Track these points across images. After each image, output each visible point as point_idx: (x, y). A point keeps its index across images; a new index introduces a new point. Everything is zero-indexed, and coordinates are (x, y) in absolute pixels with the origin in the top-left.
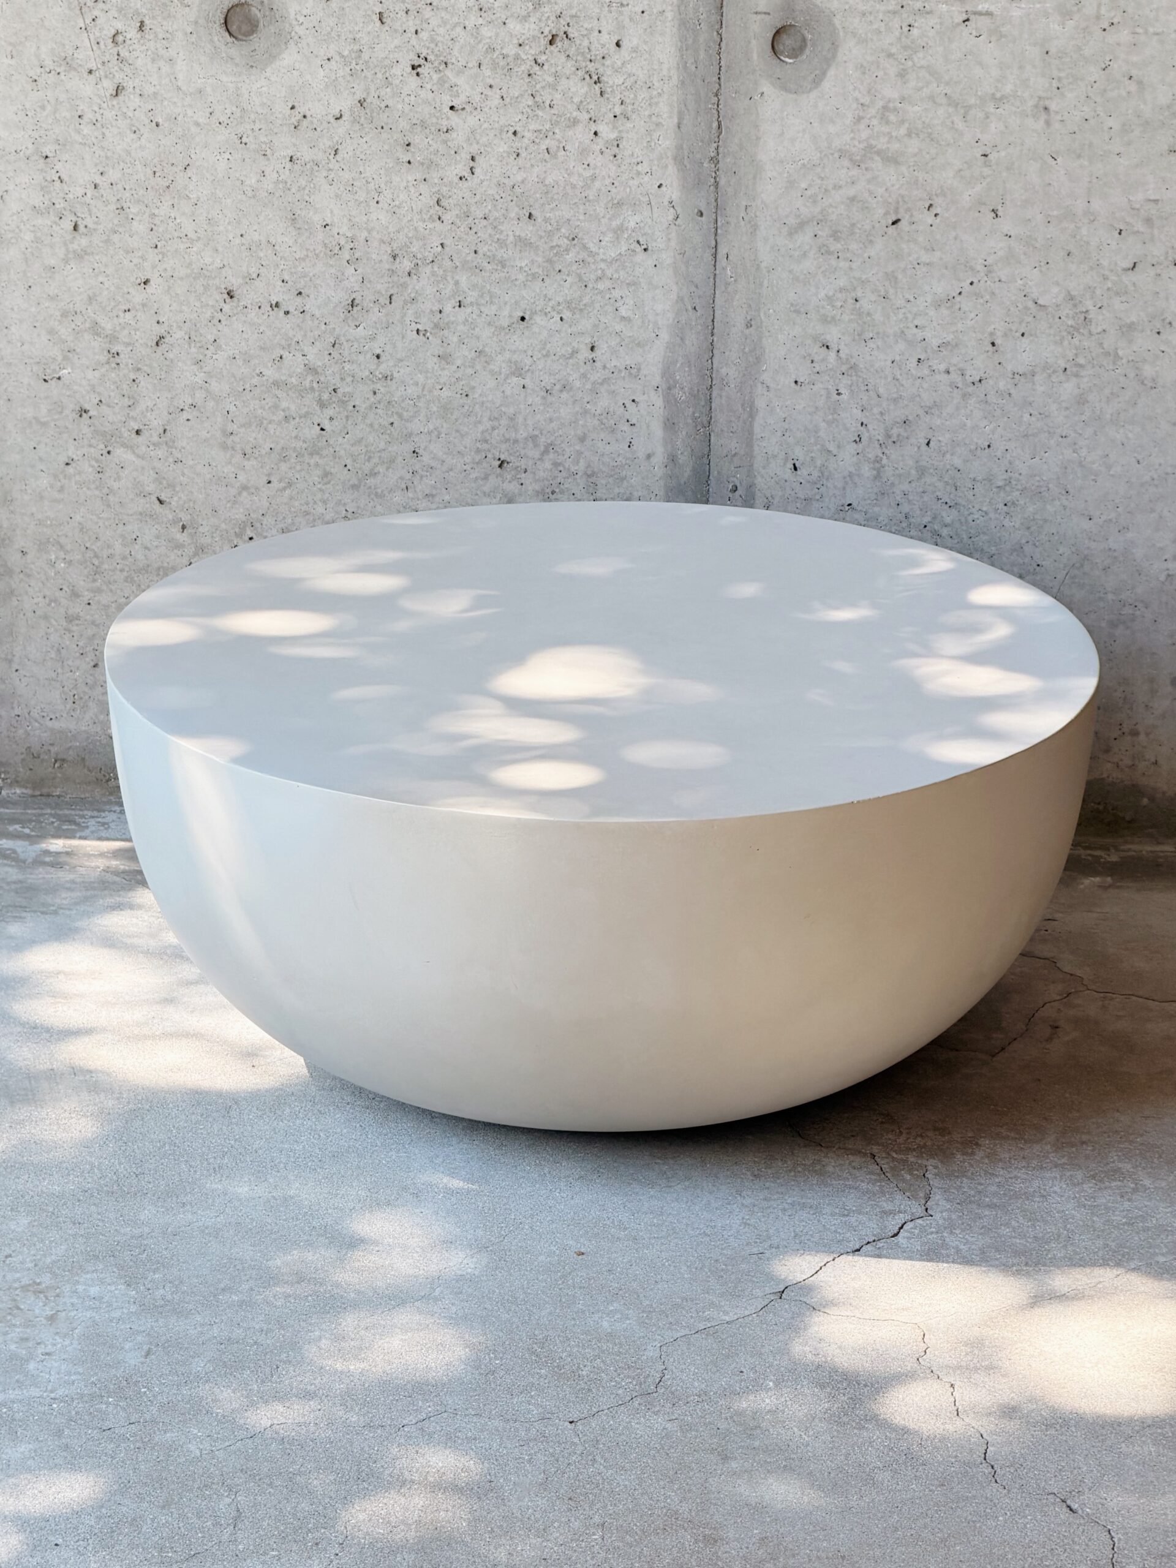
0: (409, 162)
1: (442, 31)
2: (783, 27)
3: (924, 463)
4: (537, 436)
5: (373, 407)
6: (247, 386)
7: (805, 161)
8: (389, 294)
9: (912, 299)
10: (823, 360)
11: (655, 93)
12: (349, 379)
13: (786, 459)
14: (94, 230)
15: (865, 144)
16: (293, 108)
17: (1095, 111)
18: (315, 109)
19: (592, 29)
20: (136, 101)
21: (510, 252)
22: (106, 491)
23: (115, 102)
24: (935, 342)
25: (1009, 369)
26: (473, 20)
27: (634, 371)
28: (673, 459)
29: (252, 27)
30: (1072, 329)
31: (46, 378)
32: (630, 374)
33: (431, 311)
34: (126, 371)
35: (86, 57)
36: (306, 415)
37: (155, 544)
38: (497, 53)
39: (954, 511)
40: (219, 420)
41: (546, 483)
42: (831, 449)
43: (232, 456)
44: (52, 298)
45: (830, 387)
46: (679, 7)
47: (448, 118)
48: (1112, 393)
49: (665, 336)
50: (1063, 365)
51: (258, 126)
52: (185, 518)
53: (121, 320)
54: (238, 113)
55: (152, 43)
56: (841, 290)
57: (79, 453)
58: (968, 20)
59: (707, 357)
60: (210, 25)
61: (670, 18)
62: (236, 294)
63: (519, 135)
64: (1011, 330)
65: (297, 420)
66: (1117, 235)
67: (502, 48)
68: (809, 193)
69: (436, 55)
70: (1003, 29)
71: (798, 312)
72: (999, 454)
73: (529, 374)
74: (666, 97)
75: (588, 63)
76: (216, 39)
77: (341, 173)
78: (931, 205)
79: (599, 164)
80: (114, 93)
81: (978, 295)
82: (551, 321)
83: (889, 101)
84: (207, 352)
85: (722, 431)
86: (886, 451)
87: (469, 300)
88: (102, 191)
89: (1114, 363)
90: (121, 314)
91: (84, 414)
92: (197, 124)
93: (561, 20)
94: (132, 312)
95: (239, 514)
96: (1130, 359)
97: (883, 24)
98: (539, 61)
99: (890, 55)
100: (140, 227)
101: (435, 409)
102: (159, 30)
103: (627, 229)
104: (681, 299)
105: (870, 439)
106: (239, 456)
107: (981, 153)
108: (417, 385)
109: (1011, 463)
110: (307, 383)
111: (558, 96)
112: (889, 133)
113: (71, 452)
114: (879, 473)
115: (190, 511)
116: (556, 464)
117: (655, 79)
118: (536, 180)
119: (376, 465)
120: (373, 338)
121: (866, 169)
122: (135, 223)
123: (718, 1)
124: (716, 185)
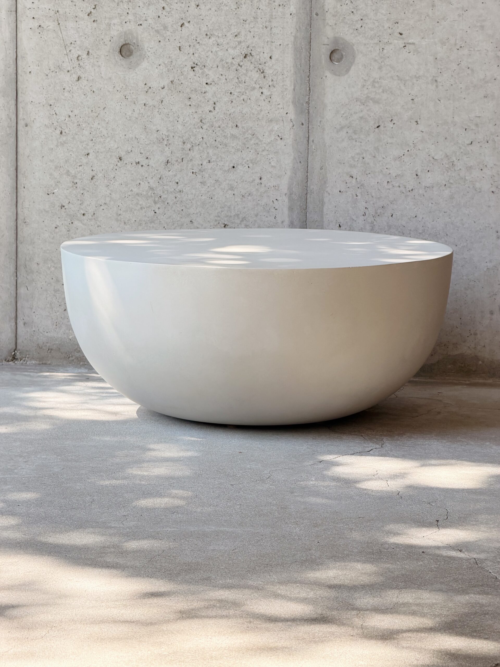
0: (190, 105)
1: (203, 53)
2: (334, 50)
3: (391, 224)
4: (239, 214)
5: (175, 203)
6: (126, 196)
7: (343, 103)
8: (182, 158)
9: (385, 157)
10: (350, 182)
11: (285, 76)
12: (166, 192)
13: (337, 222)
14: (69, 134)
15: (366, 96)
16: (146, 84)
17: (455, 81)
18: (154, 85)
19: (261, 52)
20: (85, 82)
21: (229, 140)
23: (77, 83)
24: (394, 175)
25: (423, 185)
26: (215, 49)
27: (277, 188)
28: (292, 223)
29: (130, 53)
30: (447, 169)
31: (49, 193)
32: (275, 188)
33: (198, 165)
34: (79, 190)
35: (67, 65)
36: (149, 207)
38: (224, 62)
40: (115, 209)
42: (354, 218)
43: (120, 224)
44: (52, 161)
45: (353, 193)
46: (294, 42)
47: (205, 88)
48: (464, 194)
49: (289, 173)
50: (444, 183)
51: (132, 92)
53: (78, 170)
54: (124, 87)
55: (92, 61)
56: (357, 154)
57: (60, 223)
58: (405, 46)
59: (305, 181)
60: (114, 52)
61: (291, 47)
62: (123, 158)
63: (232, 94)
64: (424, 169)
65: (146, 209)
66: (464, 131)
67: (226, 60)
68: (345, 115)
69: (201, 63)
70: (419, 50)
71: (340, 163)
72: (420, 220)
73: (236, 189)
74: (289, 78)
75: (259, 65)
76: (116, 58)
77: (164, 110)
78: (392, 120)
79: (263, 105)
80: (77, 79)
81: (411, 156)
82: (245, 168)
83: (375, 79)
84: (111, 182)
85: (311, 211)
86: (376, 219)
87: (213, 160)
88: (72, 118)
89: (464, 182)
90: (78, 167)
91: (63, 208)
92: (109, 91)
93: (249, 48)
94: (83, 166)
96: (471, 180)
97: (373, 48)
98: (240, 65)
99: (375, 61)
100: (86, 132)
101: (199, 204)
102: (95, 54)
103: (274, 131)
104: (295, 158)
105: (369, 214)
106: (123, 224)
107: (411, 99)
108: (192, 194)
109: (424, 223)
110: (149, 194)
111: (247, 78)
112: (375, 91)
113: (58, 223)
114: (373, 228)
116: (246, 226)
117: (285, 71)
118: (239, 111)
119: (176, 227)
120: (175, 176)
121: (367, 106)
122: (84, 131)
123: (309, 40)
124: (309, 113)
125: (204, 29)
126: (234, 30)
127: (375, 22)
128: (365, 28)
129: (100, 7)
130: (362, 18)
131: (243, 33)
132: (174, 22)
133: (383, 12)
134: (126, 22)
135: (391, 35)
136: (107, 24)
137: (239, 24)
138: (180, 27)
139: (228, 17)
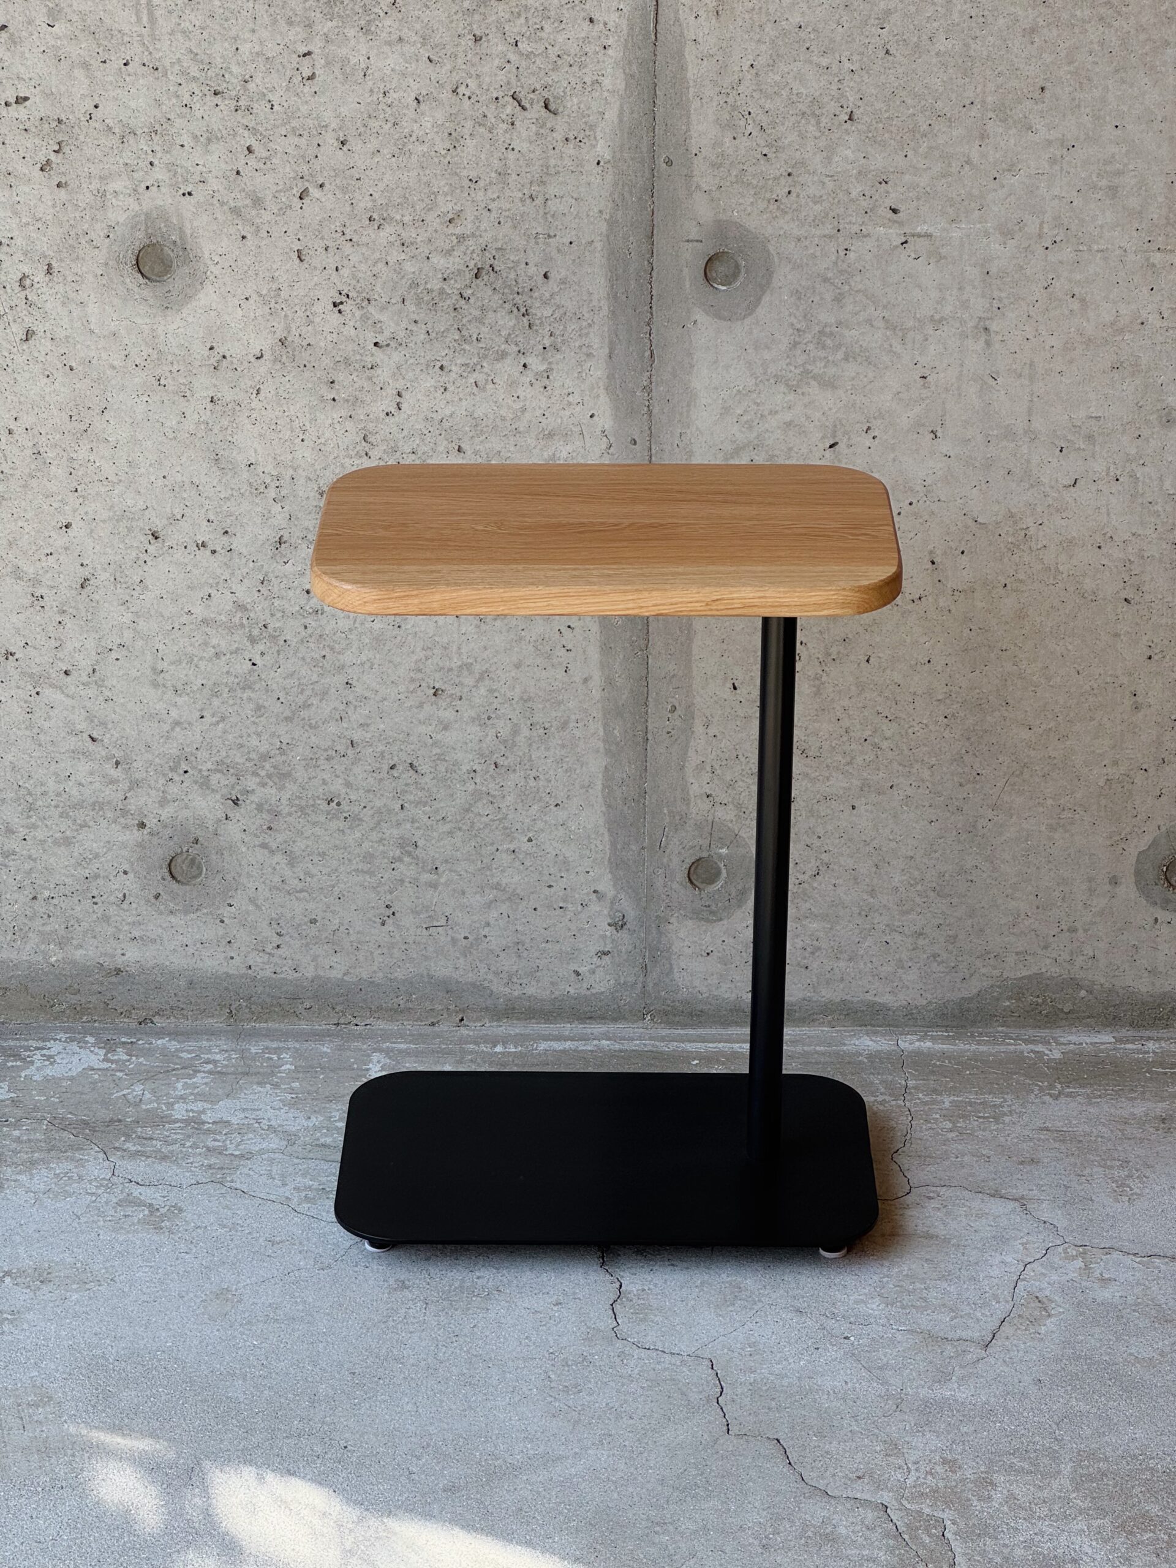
0: (334, 400)
1: (363, 267)
2: (716, 254)
3: (865, 679)
4: (471, 664)
5: (304, 641)
6: (177, 626)
7: (740, 388)
11: (585, 324)
12: (279, 615)
13: (726, 678)
14: (11, 475)
15: (801, 369)
16: (211, 348)
17: (1037, 330)
18: (235, 350)
19: (518, 262)
20: (47, 345)
22: (36, 730)
23: (25, 347)
25: (949, 586)
26: (395, 255)
28: (609, 682)
29: (166, 268)
30: (1010, 546)
34: (51, 614)
36: (236, 651)
37: (89, 780)
38: (421, 288)
39: (894, 725)
40: (149, 657)
41: (482, 709)
43: (164, 693)
46: (608, 236)
47: (372, 355)
48: (1052, 607)
50: (1003, 582)
51: (175, 368)
52: (119, 754)
53: (44, 564)
54: (155, 356)
55: (61, 286)
57: (6, 694)
58: (906, 242)
60: (121, 266)
61: (599, 248)
62: (160, 535)
63: (446, 370)
64: (950, 548)
65: (228, 656)
66: (1059, 453)
67: (426, 283)
68: (745, 418)
69: (358, 292)
70: (944, 251)
72: (939, 668)
74: (596, 327)
75: (516, 295)
76: (128, 280)
77: (264, 412)
78: (869, 428)
79: (529, 396)
80: (24, 337)
81: (916, 515)
83: (826, 326)
84: (133, 593)
85: (660, 653)
86: (826, 669)
88: (16, 436)
89: (1055, 578)
90: (44, 558)
91: (10, 657)
92: (114, 367)
93: (487, 253)
94: (54, 555)
95: (173, 749)
96: (1071, 573)
97: (818, 249)
98: (465, 295)
99: (826, 280)
100: (58, 471)
101: (367, 641)
102: (68, 272)
105: (809, 657)
106: (170, 693)
107: (920, 375)
108: (348, 617)
109: (951, 677)
110: (236, 620)
111: (487, 330)
112: (826, 358)
113: (0, 694)
114: (819, 690)
115: (123, 747)
116: (491, 691)
117: (585, 310)
118: (464, 413)
119: (309, 697)
120: (303, 574)
121: (803, 394)
122: (52, 467)
123: (649, 229)
124: (650, 413)
125: (362, 205)
126: (446, 206)
127: (826, 180)
128: (798, 196)
129: (73, 147)
130: (790, 170)
131: (469, 214)
132: (280, 187)
133: (848, 152)
134: (147, 188)
135: (870, 213)
136: (95, 192)
137: (458, 191)
138: (296, 200)
139: (428, 172)
